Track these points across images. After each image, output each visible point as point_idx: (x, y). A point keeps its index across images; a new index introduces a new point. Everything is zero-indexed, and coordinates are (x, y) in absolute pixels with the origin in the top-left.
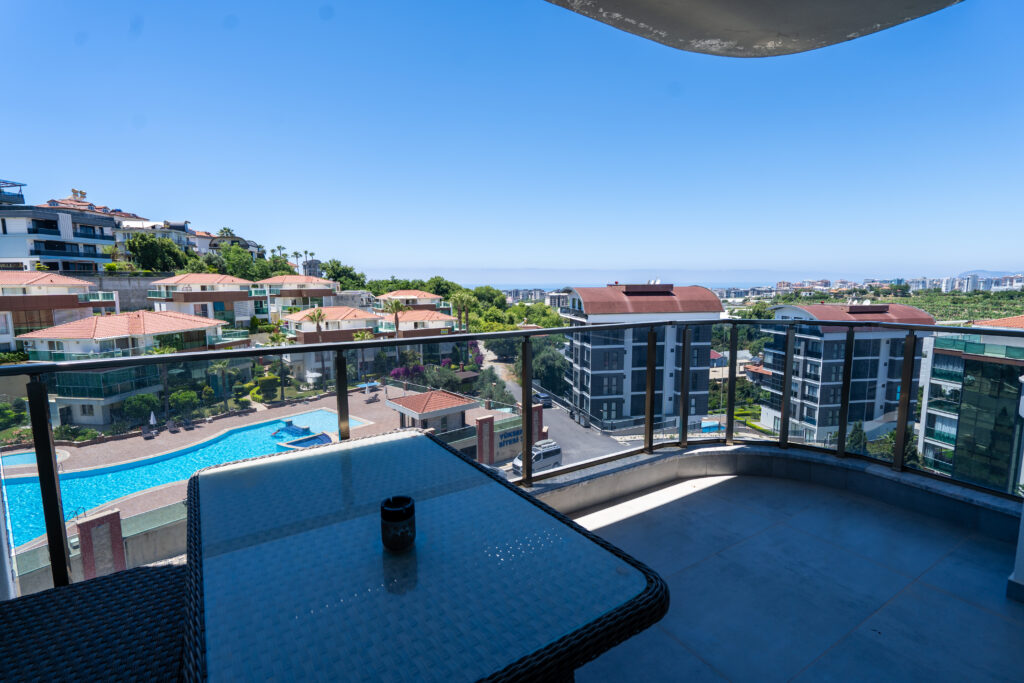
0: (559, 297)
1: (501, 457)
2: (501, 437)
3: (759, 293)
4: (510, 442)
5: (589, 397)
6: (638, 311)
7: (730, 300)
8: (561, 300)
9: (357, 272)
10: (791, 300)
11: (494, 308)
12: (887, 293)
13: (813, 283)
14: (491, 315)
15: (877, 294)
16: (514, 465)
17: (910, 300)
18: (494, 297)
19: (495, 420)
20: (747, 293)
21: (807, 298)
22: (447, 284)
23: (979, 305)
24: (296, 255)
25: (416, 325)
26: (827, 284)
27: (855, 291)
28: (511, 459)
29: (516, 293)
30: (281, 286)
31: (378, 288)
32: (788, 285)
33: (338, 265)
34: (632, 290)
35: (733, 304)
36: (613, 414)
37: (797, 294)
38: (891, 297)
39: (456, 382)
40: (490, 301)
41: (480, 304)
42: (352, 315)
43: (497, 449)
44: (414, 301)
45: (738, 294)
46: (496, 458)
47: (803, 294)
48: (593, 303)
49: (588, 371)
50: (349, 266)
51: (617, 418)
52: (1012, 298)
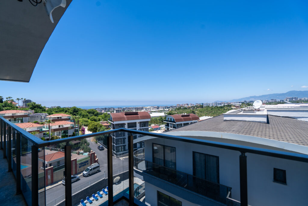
0: (119, 110)
1: (79, 171)
2: (80, 164)
3: (172, 107)
4: (83, 166)
5: (115, 145)
6: (128, 120)
7: (165, 109)
8: (119, 111)
9: (43, 106)
10: (179, 109)
11: (94, 116)
12: (199, 107)
13: (185, 104)
14: (92, 118)
15: (197, 107)
16: (83, 173)
17: (204, 109)
18: (95, 112)
19: (77, 159)
20: (170, 107)
21: (182, 109)
22: (78, 109)
23: (216, 110)
24: (18, 99)
25: (59, 126)
26: (188, 105)
27: (192, 107)
28: (82, 172)
29: (106, 109)
30: (4, 114)
31: (50, 111)
32: (179, 105)
33: (35, 104)
34: (127, 114)
35: (166, 111)
36: (123, 150)
37: (180, 108)
38: (200, 108)
39: (72, 145)
40: (93, 113)
41: (89, 115)
42: (32, 125)
43: (78, 169)
44: (61, 117)
45: (168, 108)
46: (78, 172)
47: (182, 108)
48: (115, 118)
49: (115, 137)
50: (39, 104)
51: (124, 151)
52: (221, 108)
